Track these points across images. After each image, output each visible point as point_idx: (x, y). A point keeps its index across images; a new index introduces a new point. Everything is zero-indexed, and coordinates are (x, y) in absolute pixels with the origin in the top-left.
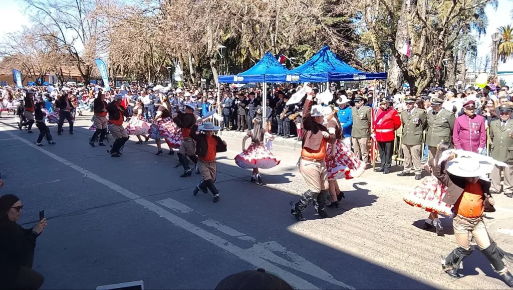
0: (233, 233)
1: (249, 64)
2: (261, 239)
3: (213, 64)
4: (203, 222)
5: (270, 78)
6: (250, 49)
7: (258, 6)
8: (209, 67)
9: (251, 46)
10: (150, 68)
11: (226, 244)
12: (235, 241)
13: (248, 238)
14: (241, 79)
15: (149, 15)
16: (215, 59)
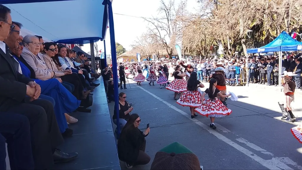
0: (258, 149)
1: (268, 40)
2: (278, 154)
3: (243, 42)
4: (237, 139)
5: (285, 48)
6: (270, 30)
7: (276, 2)
8: (240, 44)
9: (270, 28)
10: (204, 48)
11: (253, 155)
12: (259, 154)
13: (268, 153)
14: (263, 50)
15: (205, 17)
16: (245, 39)
